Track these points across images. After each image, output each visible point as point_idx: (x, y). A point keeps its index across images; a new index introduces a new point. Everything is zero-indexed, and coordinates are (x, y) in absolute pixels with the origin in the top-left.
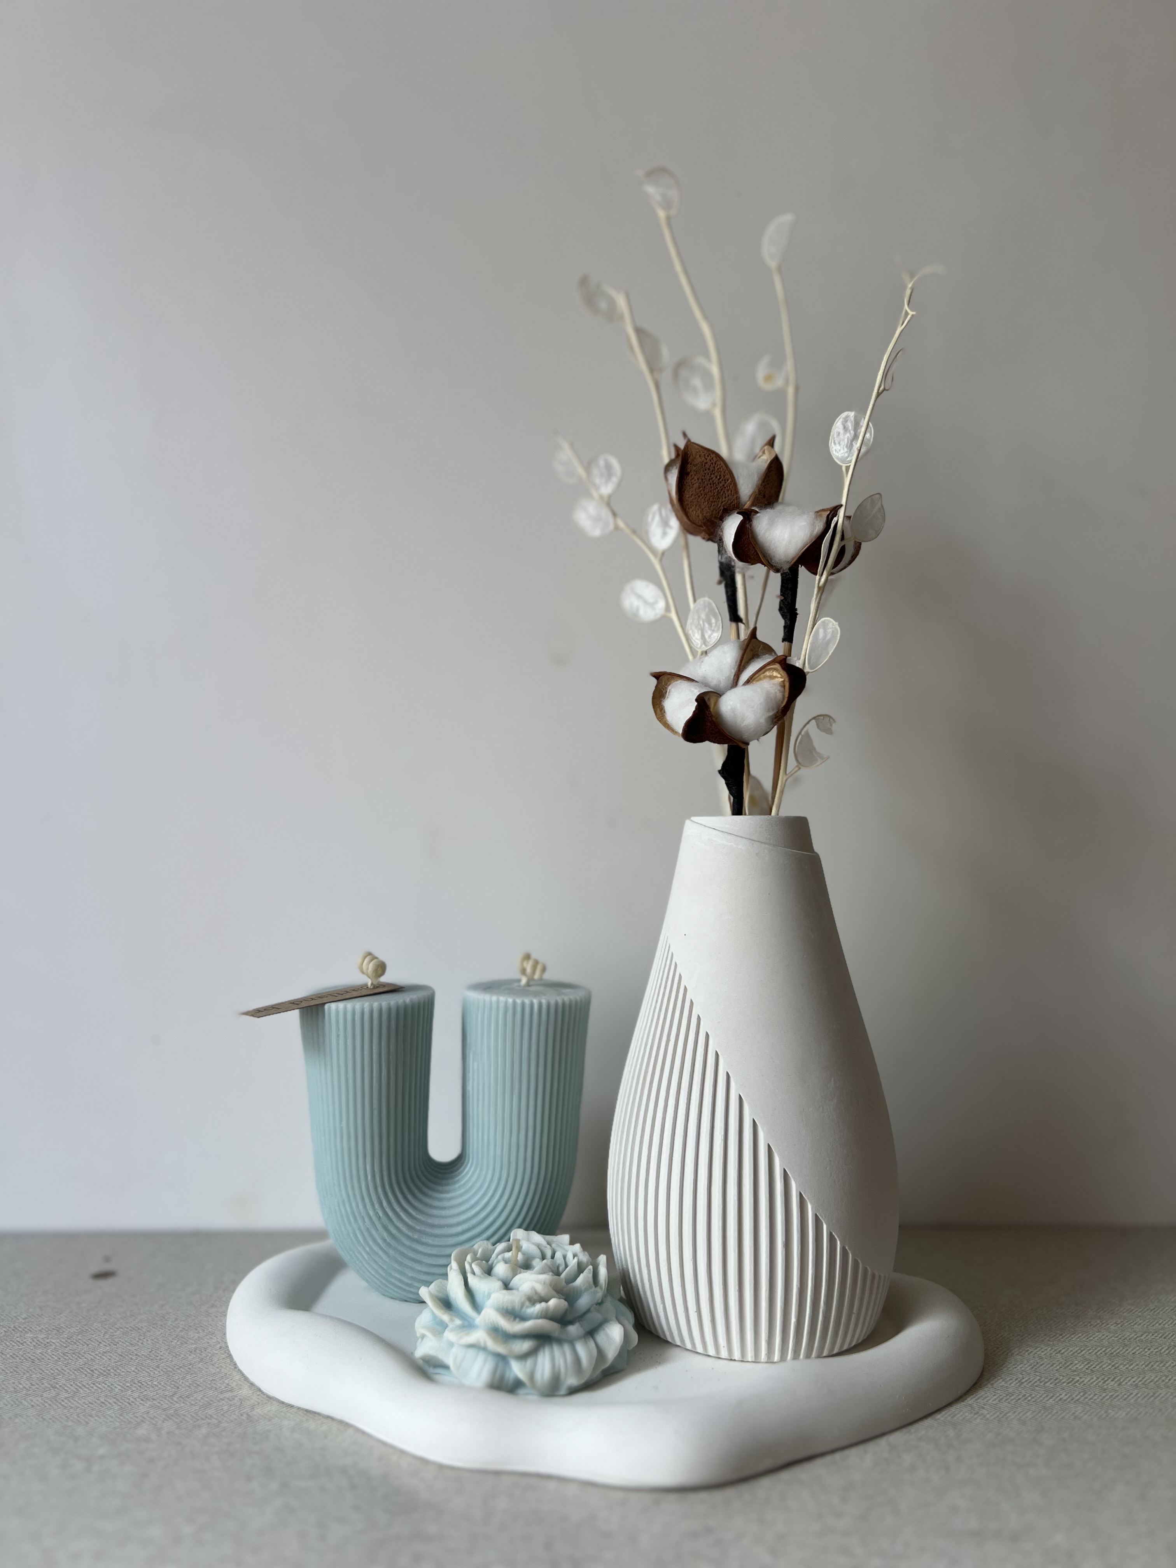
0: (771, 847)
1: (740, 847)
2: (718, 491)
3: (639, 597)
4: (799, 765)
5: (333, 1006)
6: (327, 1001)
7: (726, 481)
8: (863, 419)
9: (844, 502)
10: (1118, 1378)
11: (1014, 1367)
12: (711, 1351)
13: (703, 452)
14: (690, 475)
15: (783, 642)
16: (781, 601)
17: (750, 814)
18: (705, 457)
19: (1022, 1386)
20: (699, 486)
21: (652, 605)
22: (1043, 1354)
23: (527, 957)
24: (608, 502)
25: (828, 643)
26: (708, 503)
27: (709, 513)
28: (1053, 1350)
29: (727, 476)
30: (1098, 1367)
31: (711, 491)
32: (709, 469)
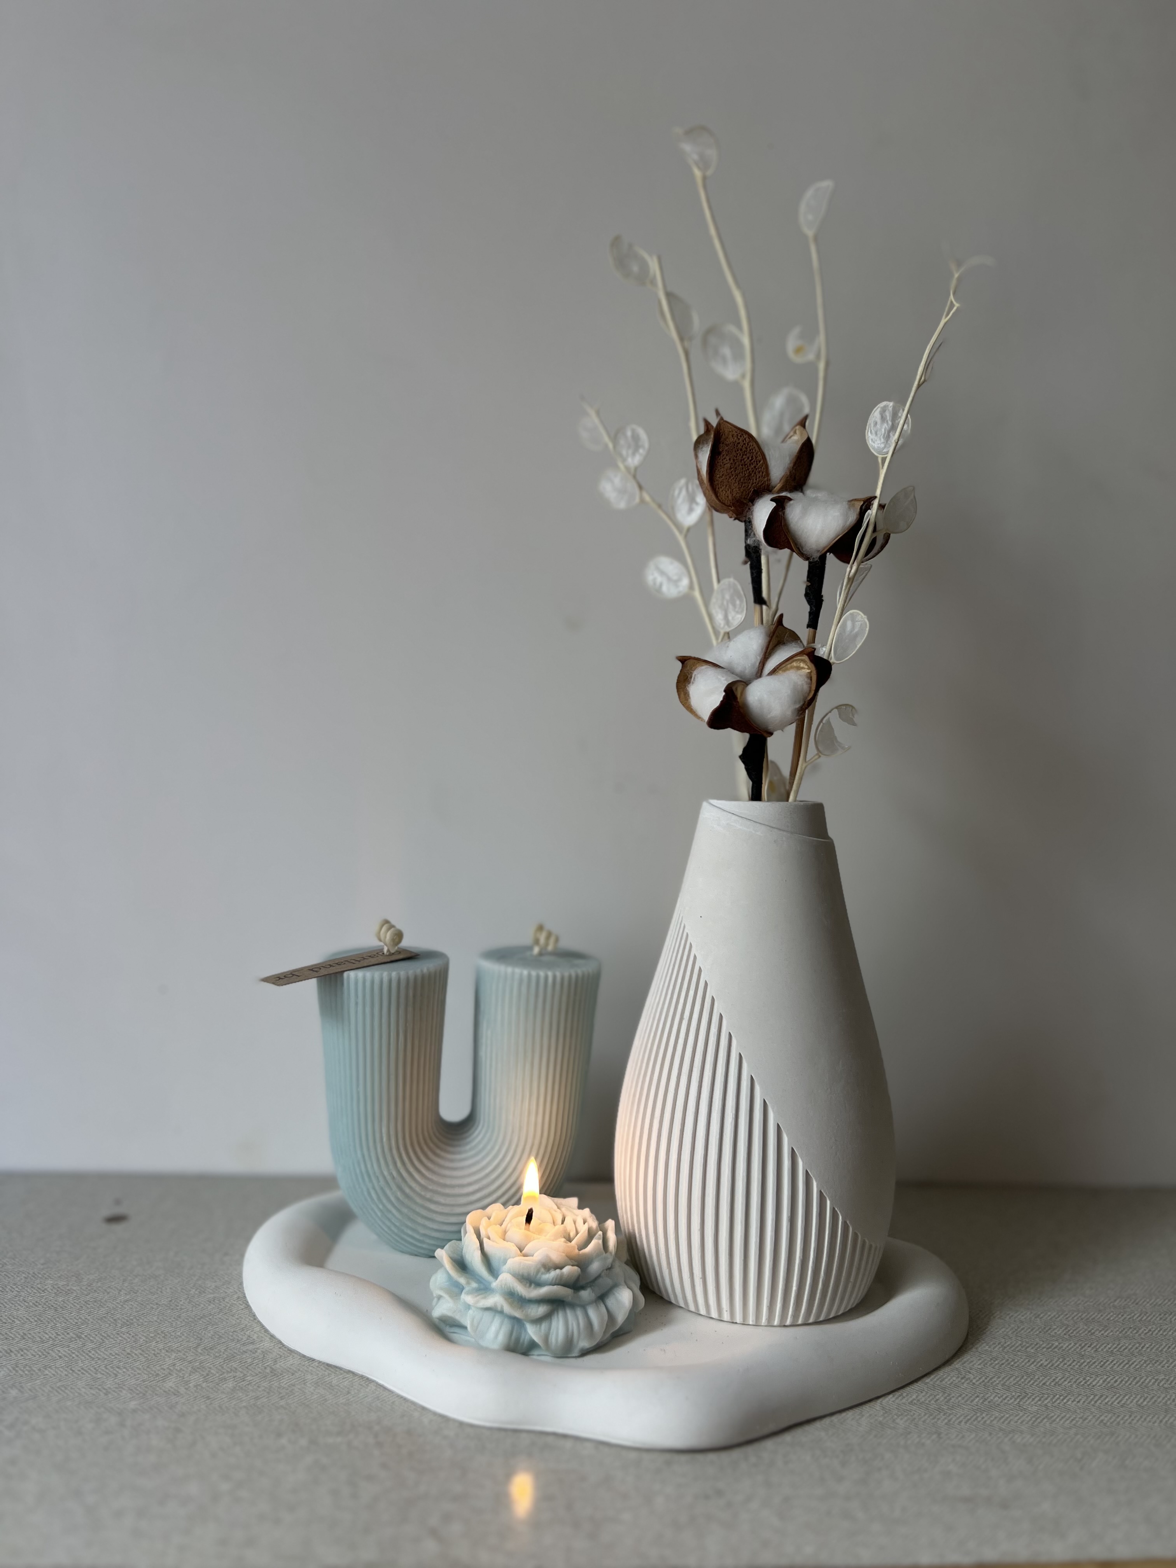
0: (789, 835)
1: (759, 833)
2: (750, 472)
3: (663, 573)
4: (819, 753)
5: (352, 974)
6: (346, 969)
7: (758, 463)
8: (901, 411)
9: (878, 493)
10: (1095, 1344)
11: (996, 1331)
12: (714, 1314)
13: (736, 432)
14: (722, 455)
15: (807, 628)
16: (807, 588)
17: (769, 800)
18: (737, 437)
19: (1005, 1350)
20: (730, 466)
21: (676, 582)
22: (1023, 1318)
23: (540, 928)
24: (634, 473)
25: (856, 636)
26: (739, 484)
27: (739, 493)
28: (1032, 1314)
29: (759, 458)
30: (1075, 1333)
31: (742, 473)
32: (741, 450)
